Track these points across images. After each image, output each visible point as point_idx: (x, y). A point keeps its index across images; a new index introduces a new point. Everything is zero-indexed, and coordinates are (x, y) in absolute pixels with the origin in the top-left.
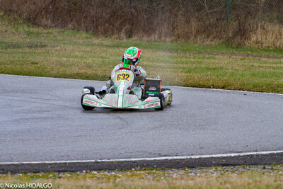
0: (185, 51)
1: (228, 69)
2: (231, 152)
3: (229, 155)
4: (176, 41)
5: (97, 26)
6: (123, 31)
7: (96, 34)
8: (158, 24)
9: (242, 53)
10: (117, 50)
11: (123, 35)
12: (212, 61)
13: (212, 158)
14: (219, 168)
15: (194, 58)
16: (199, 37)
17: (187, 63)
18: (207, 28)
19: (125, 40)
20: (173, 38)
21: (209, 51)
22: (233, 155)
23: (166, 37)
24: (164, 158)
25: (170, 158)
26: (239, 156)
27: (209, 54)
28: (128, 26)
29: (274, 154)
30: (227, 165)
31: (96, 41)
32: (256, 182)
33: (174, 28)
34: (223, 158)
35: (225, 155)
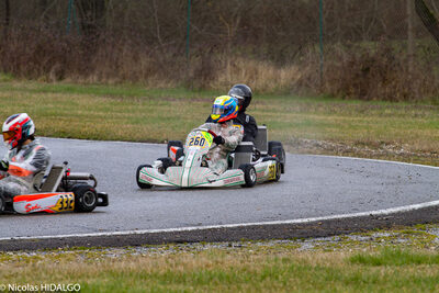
0: (132, 96)
1: (186, 119)
2: (187, 225)
3: (184, 229)
4: (121, 83)
5: (18, 66)
6: (53, 70)
7: (17, 74)
8: (97, 61)
9: (206, 97)
10: (43, 95)
11: (52, 76)
12: (167, 108)
13: (163, 233)
14: (172, 246)
15: (143, 105)
16: (150, 79)
17: (134, 111)
18: (161, 67)
19: (55, 83)
20: (117, 79)
21: (163, 95)
22: (190, 229)
23: (108, 78)
24: (100, 234)
25: (109, 234)
26: (198, 231)
27: (163, 99)
28: (58, 65)
29: (243, 228)
30: (182, 242)
31: (17, 84)
32: (217, 262)
33: (117, 67)
34: (176, 233)
35: (180, 230)
